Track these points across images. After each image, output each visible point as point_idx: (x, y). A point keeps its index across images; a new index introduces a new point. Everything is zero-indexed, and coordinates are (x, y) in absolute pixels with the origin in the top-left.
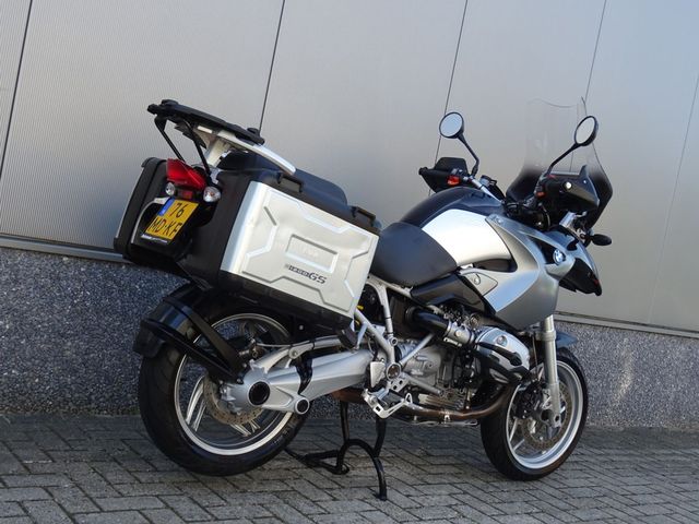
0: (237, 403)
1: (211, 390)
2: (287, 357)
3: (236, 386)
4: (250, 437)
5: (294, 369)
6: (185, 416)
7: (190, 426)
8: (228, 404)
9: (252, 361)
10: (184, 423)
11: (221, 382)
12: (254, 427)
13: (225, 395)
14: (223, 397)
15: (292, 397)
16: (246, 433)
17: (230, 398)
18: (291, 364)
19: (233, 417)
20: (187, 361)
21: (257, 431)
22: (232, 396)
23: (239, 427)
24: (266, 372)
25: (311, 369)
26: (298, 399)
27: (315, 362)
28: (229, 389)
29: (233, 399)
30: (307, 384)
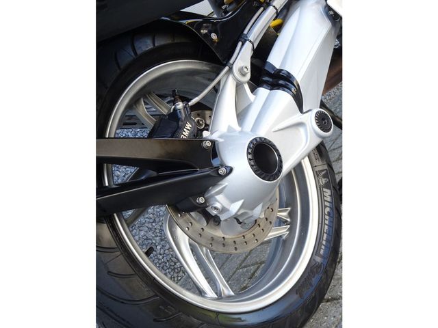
0: (249, 205)
1: (198, 226)
2: (239, 86)
3: (226, 182)
4: (292, 230)
5: (263, 92)
6: (201, 292)
7: (220, 297)
8: (237, 219)
9: (206, 134)
10: (208, 302)
11: (201, 200)
12: (284, 214)
13: (224, 210)
14: (223, 217)
15: (300, 124)
16: (283, 231)
17: (235, 208)
18: (253, 90)
19: (257, 230)
20: (129, 223)
21: (292, 215)
22: (233, 201)
23: (274, 233)
24: (238, 128)
25: (281, 70)
26: (310, 119)
27: (275, 59)
28: (220, 197)
29: (240, 203)
30: (298, 90)
